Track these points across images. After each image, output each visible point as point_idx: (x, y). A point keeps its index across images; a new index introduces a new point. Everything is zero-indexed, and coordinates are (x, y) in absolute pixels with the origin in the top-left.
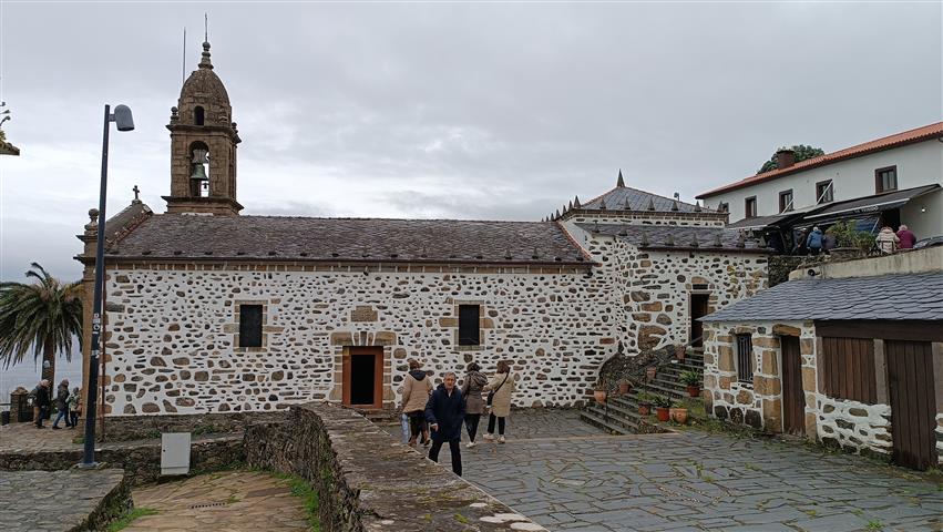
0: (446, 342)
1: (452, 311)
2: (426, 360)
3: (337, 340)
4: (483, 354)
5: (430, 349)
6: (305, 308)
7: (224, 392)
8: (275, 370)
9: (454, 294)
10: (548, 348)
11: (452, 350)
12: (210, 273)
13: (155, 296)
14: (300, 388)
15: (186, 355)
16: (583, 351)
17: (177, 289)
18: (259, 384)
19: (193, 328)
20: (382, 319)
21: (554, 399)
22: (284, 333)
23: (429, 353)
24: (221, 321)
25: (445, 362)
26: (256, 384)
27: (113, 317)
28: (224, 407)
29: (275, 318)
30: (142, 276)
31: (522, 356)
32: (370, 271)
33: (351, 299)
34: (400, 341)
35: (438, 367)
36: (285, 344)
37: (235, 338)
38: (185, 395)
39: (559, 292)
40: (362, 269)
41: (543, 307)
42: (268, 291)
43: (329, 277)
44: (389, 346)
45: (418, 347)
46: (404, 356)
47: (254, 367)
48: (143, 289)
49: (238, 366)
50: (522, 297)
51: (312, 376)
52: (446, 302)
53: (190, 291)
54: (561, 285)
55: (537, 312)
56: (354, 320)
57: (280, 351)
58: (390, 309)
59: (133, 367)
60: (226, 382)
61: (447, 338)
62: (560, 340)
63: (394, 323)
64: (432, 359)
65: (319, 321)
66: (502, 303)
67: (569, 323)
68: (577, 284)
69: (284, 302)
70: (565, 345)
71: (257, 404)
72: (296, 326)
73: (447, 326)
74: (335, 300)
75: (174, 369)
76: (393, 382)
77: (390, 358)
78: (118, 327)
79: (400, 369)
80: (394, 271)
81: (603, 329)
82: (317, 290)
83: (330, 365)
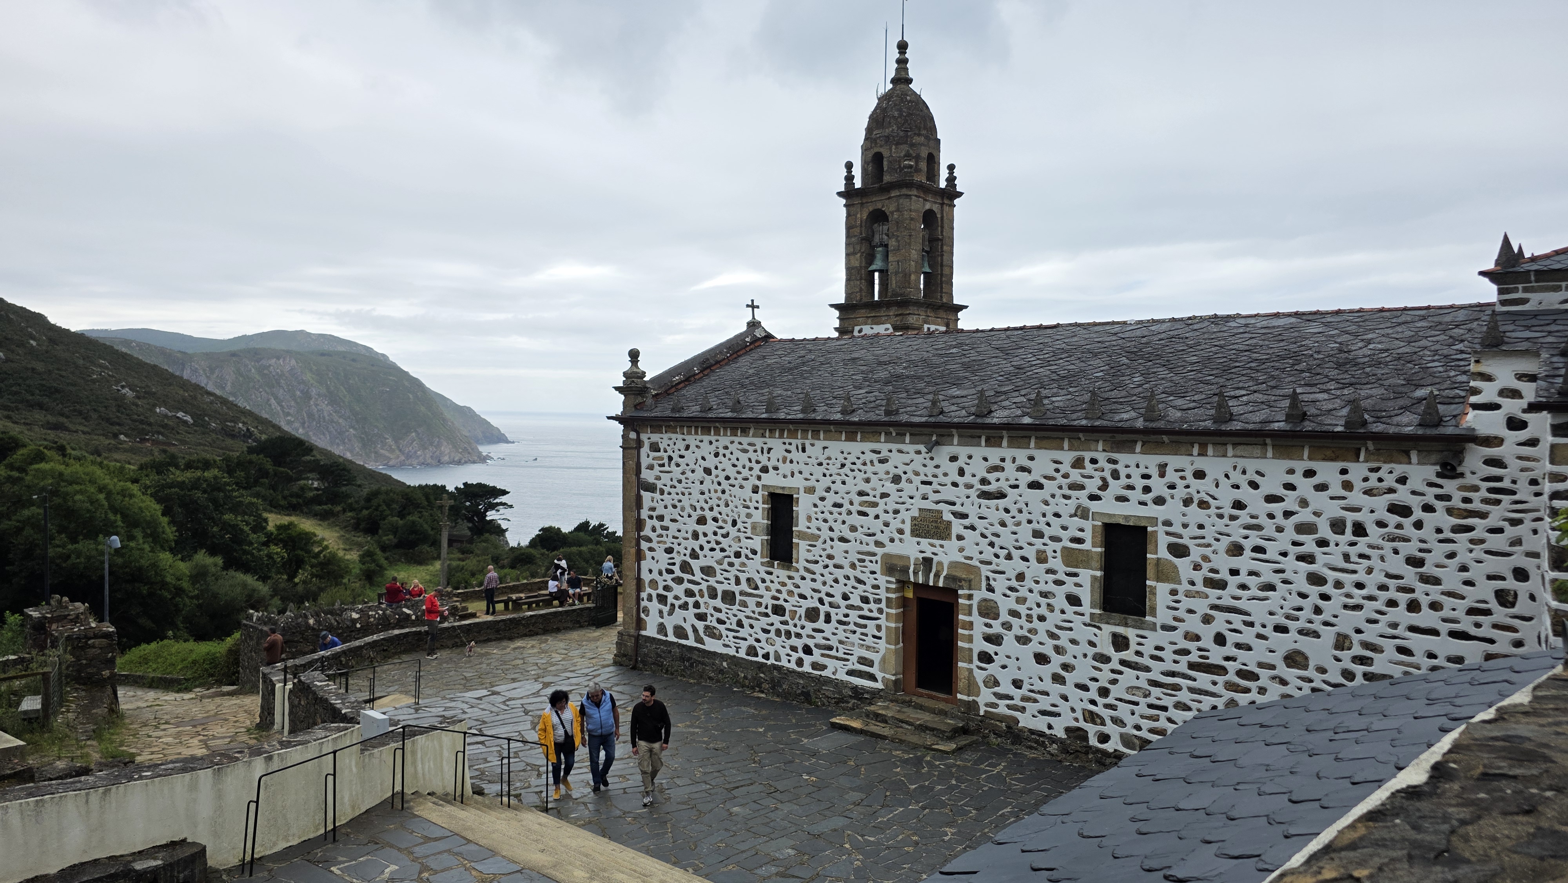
0: (1073, 600)
1: (1088, 535)
2: (1034, 631)
3: (890, 566)
4: (1155, 638)
5: (1043, 611)
7: (752, 627)
8: (810, 603)
10: (1320, 651)
11: (1087, 619)
12: (737, 439)
13: (683, 473)
14: (841, 642)
15: (713, 563)
17: (704, 464)
18: (791, 622)
19: (720, 523)
20: (960, 538)
22: (819, 543)
23: (1042, 618)
24: (749, 516)
25: (1073, 642)
26: (787, 623)
27: (647, 499)
28: (752, 651)
29: (809, 519)
30: (671, 443)
31: (1249, 660)
32: (937, 443)
33: (911, 494)
34: (989, 585)
35: (1058, 650)
36: (821, 563)
37: (762, 544)
38: (712, 622)
39: (1358, 510)
40: (926, 438)
41: (1309, 545)
42: (801, 473)
43: (879, 453)
44: (966, 592)
45: (1021, 601)
46: (996, 617)
47: (784, 595)
48: (673, 462)
49: (768, 589)
50: (1252, 517)
51: (856, 624)
52: (1075, 515)
53: (716, 468)
54: (1365, 493)
55: (1291, 557)
56: (915, 533)
57: (814, 573)
58: (972, 520)
59: (664, 572)
60: (754, 612)
61: (1076, 591)
62: (1356, 638)
63: (979, 548)
64: (1048, 631)
65: (865, 530)
66: (1201, 527)
67: (1384, 596)
68: (1414, 493)
69: (820, 492)
70: (1368, 654)
71: (788, 655)
72: (835, 535)
73: (1077, 567)
74: (888, 495)
75: (701, 581)
76: (976, 662)
77: (970, 614)
78: (651, 513)
79: (988, 639)
80: (979, 445)
81: (1496, 626)
82: (861, 475)
83: (880, 611)
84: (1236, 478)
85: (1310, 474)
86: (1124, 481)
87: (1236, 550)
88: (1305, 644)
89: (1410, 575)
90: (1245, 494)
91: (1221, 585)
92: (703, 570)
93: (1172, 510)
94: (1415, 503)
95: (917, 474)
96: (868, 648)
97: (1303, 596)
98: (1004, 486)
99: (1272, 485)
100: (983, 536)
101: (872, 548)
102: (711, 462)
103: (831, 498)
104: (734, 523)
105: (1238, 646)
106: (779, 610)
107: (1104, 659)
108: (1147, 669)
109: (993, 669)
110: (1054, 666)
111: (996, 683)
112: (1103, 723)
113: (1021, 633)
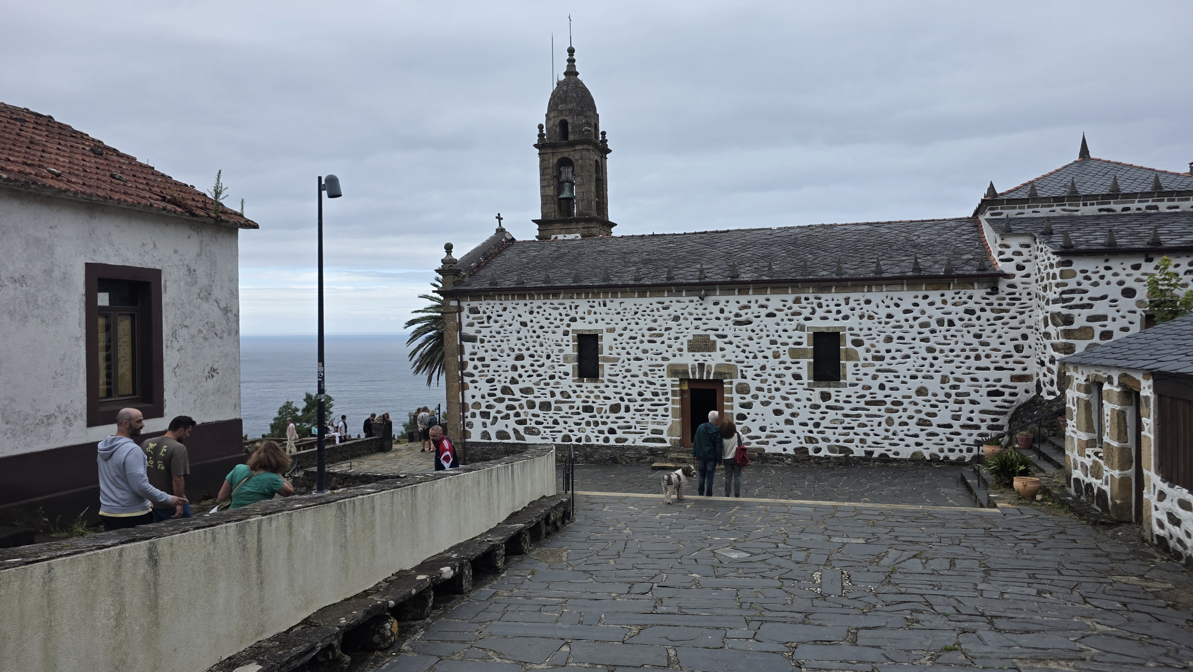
0: (797, 377)
1: (805, 340)
2: (772, 398)
3: (674, 371)
4: (846, 391)
5: (778, 385)
6: (640, 337)
7: (566, 423)
8: (613, 402)
9: (807, 319)
10: (934, 386)
11: (806, 386)
12: (548, 301)
13: (502, 327)
14: (638, 423)
15: (531, 385)
16: (984, 391)
17: (520, 319)
18: (598, 416)
19: (536, 358)
20: (722, 349)
21: (942, 451)
22: (619, 363)
23: (777, 390)
24: (561, 351)
25: (798, 400)
26: (595, 416)
27: (468, 346)
28: (567, 438)
29: (611, 348)
30: (490, 307)
31: (898, 395)
32: (706, 295)
33: (687, 327)
34: (743, 375)
35: (788, 406)
36: (621, 376)
37: (573, 368)
38: (531, 424)
39: (950, 313)
40: (697, 293)
41: (927, 334)
42: (603, 320)
43: (663, 303)
44: (729, 380)
45: (764, 381)
46: (748, 392)
47: (592, 399)
48: (491, 321)
49: (578, 397)
50: (897, 322)
51: (649, 410)
52: (797, 329)
53: (532, 321)
54: (953, 305)
55: (917, 340)
56: (691, 350)
57: (616, 382)
58: (730, 338)
59: (486, 396)
60: (567, 413)
61: (798, 372)
62: (951, 377)
63: (735, 354)
64: (781, 396)
65: (654, 351)
66: (870, 329)
67: (964, 354)
68: (976, 303)
70: (957, 383)
71: (597, 437)
72: (631, 357)
73: (799, 358)
74: (670, 329)
75: (521, 398)
77: (731, 393)
78: (473, 356)
79: (743, 406)
80: (734, 294)
81: (1015, 362)
82: (651, 318)
83: (667, 399)
84: (888, 302)
85: (925, 297)
86: (825, 308)
87: (889, 339)
88: (926, 383)
89: (976, 342)
90: (893, 310)
91: (882, 358)
92: (521, 390)
93: (853, 322)
94: (977, 308)
95: (691, 314)
96: (659, 423)
97: (924, 359)
98: (750, 316)
99: (906, 304)
100: (738, 347)
101: (660, 362)
102: (526, 318)
103: (627, 334)
104: (548, 357)
105: (892, 389)
106: (588, 410)
107: (817, 407)
108: (842, 409)
109: (746, 423)
110: (787, 415)
111: (749, 431)
112: (817, 442)
113: (764, 399)
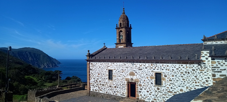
0: (152, 83)
1: (153, 74)
3: (126, 80)
4: (163, 88)
5: (148, 85)
6: (120, 71)
7: (106, 89)
8: (115, 85)
10: (185, 89)
11: (154, 86)
12: (104, 62)
13: (96, 67)
14: (119, 90)
15: (100, 80)
18: (112, 88)
19: (102, 74)
20: (136, 75)
22: (116, 77)
23: (148, 86)
24: (106, 73)
25: (152, 89)
27: (91, 71)
28: (107, 92)
29: (115, 73)
30: (94, 63)
31: (175, 91)
32: (133, 62)
33: (129, 69)
34: (140, 82)
35: (150, 90)
36: (116, 80)
37: (108, 77)
38: (101, 88)
39: (188, 70)
40: (131, 62)
41: (182, 75)
42: (113, 67)
43: (125, 64)
44: (137, 83)
45: (145, 84)
46: (141, 86)
47: (111, 84)
48: (94, 66)
49: (109, 84)
50: (175, 71)
51: (122, 88)
52: (152, 72)
54: (189, 68)
55: (180, 77)
56: (130, 75)
58: (138, 73)
59: (93, 82)
60: (107, 87)
61: (152, 82)
62: (189, 87)
63: (139, 77)
64: (148, 88)
65: (123, 75)
66: (168, 73)
67: (192, 81)
69: (116, 70)
70: (191, 89)
71: (112, 93)
72: (118, 75)
73: (152, 79)
74: (126, 70)
75: (99, 83)
76: (139, 92)
77: (138, 86)
78: (91, 73)
79: (140, 89)
80: (138, 63)
81: (206, 85)
82: (122, 67)
83: (125, 86)
84: (172, 66)
85: (182, 66)
86: (158, 67)
87: (173, 76)
88: (183, 88)
89: (195, 78)
90: (174, 68)
91: (171, 81)
92: (99, 81)
93: (164, 71)
94: (195, 69)
95: (130, 67)
96: (124, 91)
97: (182, 82)
98: (142, 68)
99: (177, 67)
100: (139, 75)
101: (124, 77)
102: (100, 66)
103: (118, 70)
104: (104, 74)
105: (174, 89)
106: (110, 87)
107: (156, 91)
108: (162, 92)
109: (141, 93)
110: (149, 93)
111: (142, 95)
112: (156, 100)
113: (145, 88)
